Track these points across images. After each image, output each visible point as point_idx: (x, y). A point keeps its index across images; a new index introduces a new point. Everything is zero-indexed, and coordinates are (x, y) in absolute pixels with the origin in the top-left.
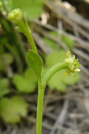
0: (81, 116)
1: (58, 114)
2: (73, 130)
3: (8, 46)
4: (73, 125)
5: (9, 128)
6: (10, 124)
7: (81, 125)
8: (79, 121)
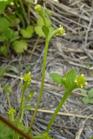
0: (54, 50)
1: (43, 49)
2: (51, 57)
3: (18, 15)
4: (51, 55)
5: (18, 55)
6: (19, 53)
7: (55, 55)
8: (53, 53)
